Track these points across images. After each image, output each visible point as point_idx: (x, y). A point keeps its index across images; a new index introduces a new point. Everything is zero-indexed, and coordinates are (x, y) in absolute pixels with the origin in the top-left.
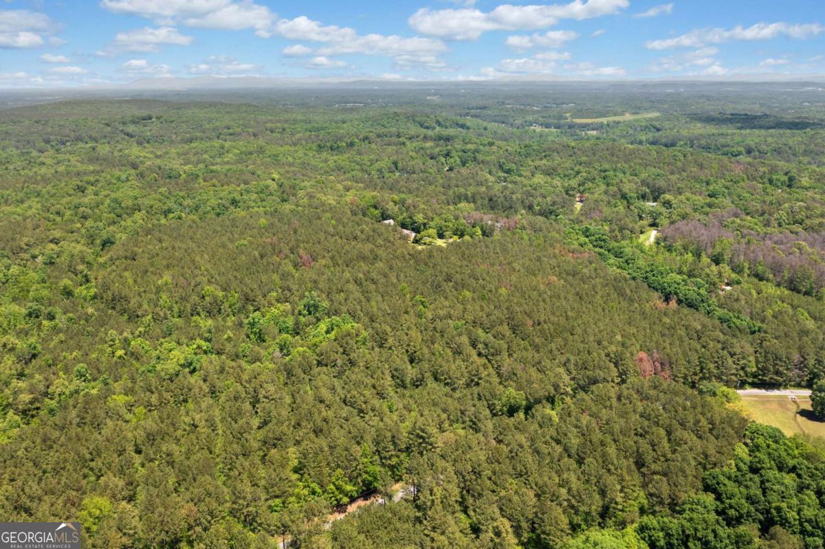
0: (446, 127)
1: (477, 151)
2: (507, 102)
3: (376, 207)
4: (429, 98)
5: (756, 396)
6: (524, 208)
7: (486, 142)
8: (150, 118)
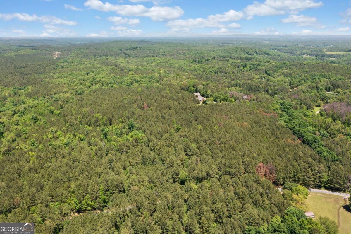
0: (260, 55)
1: (259, 65)
2: (299, 44)
3: (194, 87)
4: (264, 42)
5: (324, 194)
6: (264, 91)
7: (266, 61)
8: (137, 48)
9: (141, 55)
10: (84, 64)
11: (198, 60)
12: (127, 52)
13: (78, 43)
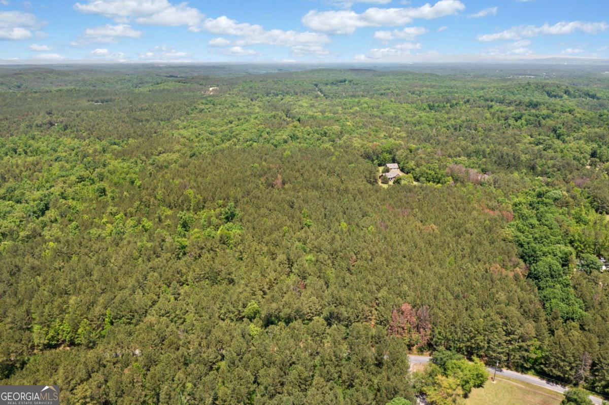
0: (575, 97)
3: (390, 153)
8: (345, 81)
9: (344, 94)
10: (238, 106)
11: (437, 105)
12: (324, 88)
13: (264, 72)
